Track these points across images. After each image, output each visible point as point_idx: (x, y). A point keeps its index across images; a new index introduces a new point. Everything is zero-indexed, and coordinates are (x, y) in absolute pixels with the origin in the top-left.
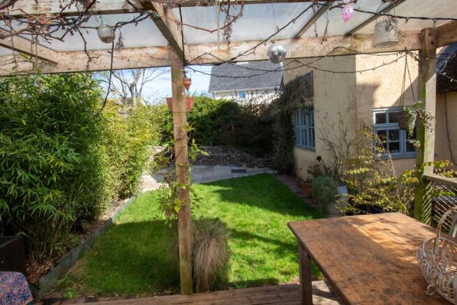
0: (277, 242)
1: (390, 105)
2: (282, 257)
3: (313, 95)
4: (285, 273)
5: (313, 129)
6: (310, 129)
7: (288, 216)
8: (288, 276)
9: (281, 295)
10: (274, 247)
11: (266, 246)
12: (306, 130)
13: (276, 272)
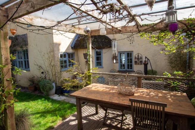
0: (38, 113)
1: (64, 51)
2: (46, 117)
3: (28, 45)
4: (53, 122)
5: (28, 61)
6: (25, 61)
7: (31, 102)
8: (55, 123)
9: (62, 128)
10: (38, 115)
11: (34, 116)
12: (22, 62)
13: (49, 124)
